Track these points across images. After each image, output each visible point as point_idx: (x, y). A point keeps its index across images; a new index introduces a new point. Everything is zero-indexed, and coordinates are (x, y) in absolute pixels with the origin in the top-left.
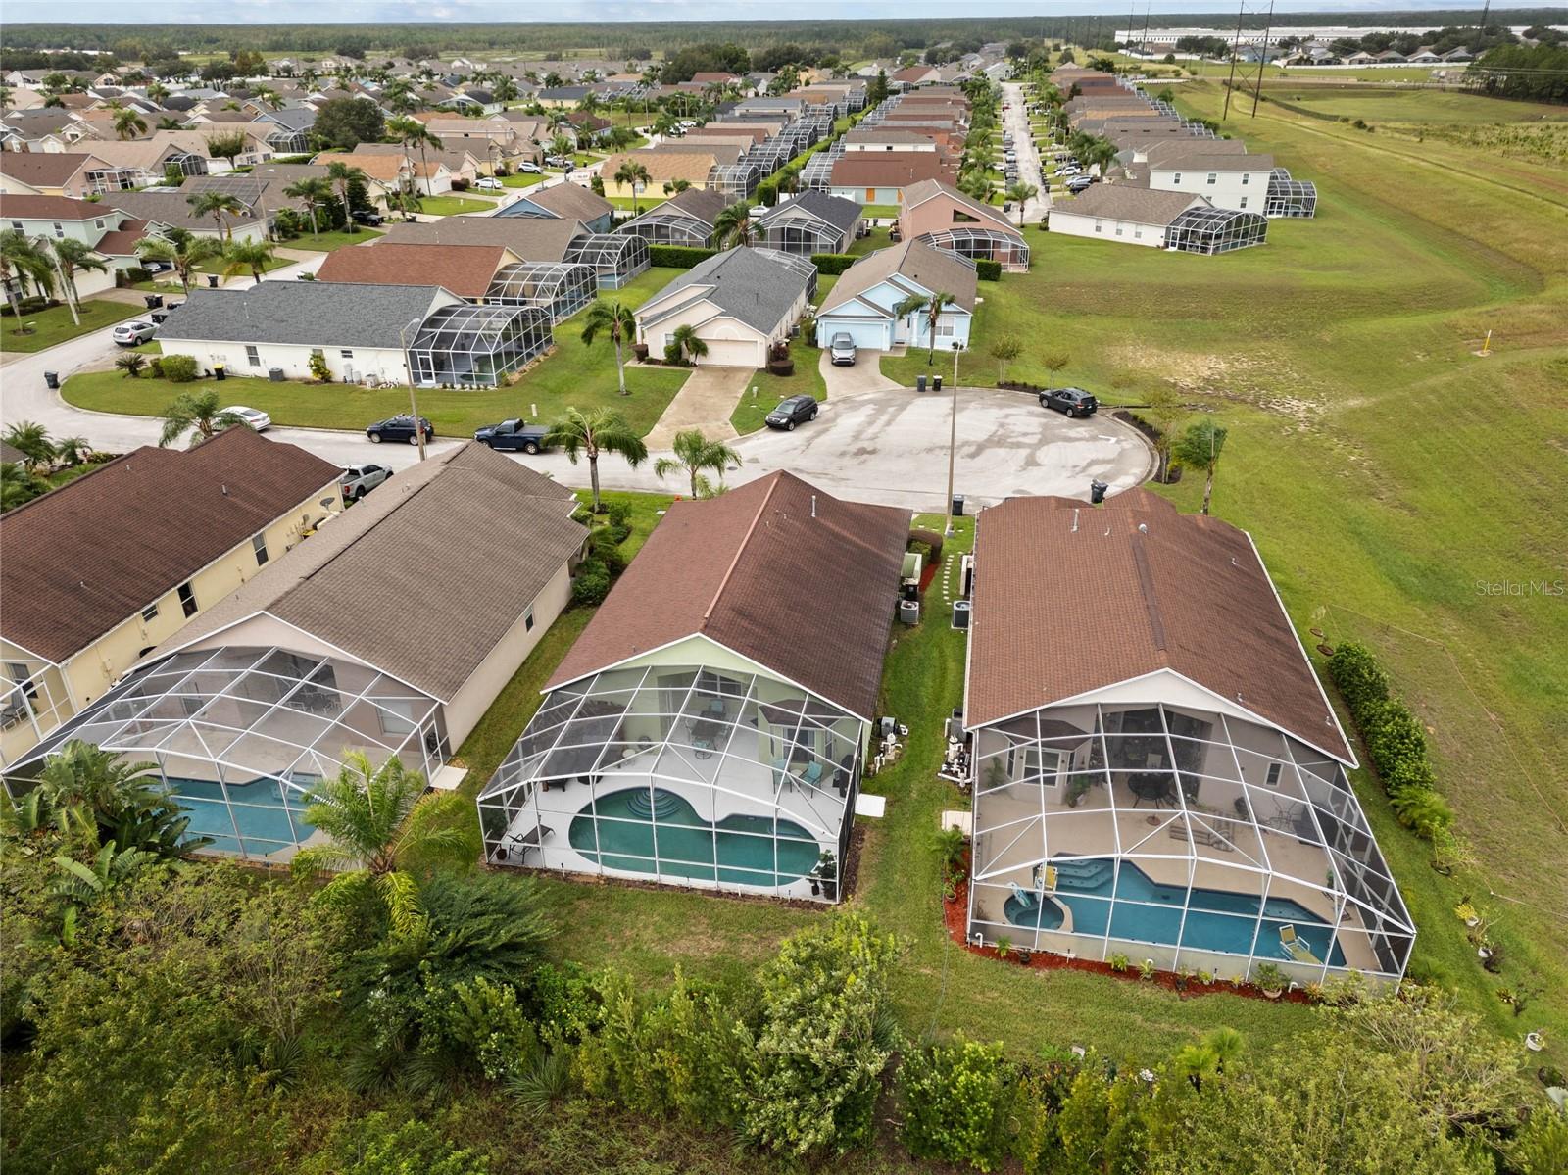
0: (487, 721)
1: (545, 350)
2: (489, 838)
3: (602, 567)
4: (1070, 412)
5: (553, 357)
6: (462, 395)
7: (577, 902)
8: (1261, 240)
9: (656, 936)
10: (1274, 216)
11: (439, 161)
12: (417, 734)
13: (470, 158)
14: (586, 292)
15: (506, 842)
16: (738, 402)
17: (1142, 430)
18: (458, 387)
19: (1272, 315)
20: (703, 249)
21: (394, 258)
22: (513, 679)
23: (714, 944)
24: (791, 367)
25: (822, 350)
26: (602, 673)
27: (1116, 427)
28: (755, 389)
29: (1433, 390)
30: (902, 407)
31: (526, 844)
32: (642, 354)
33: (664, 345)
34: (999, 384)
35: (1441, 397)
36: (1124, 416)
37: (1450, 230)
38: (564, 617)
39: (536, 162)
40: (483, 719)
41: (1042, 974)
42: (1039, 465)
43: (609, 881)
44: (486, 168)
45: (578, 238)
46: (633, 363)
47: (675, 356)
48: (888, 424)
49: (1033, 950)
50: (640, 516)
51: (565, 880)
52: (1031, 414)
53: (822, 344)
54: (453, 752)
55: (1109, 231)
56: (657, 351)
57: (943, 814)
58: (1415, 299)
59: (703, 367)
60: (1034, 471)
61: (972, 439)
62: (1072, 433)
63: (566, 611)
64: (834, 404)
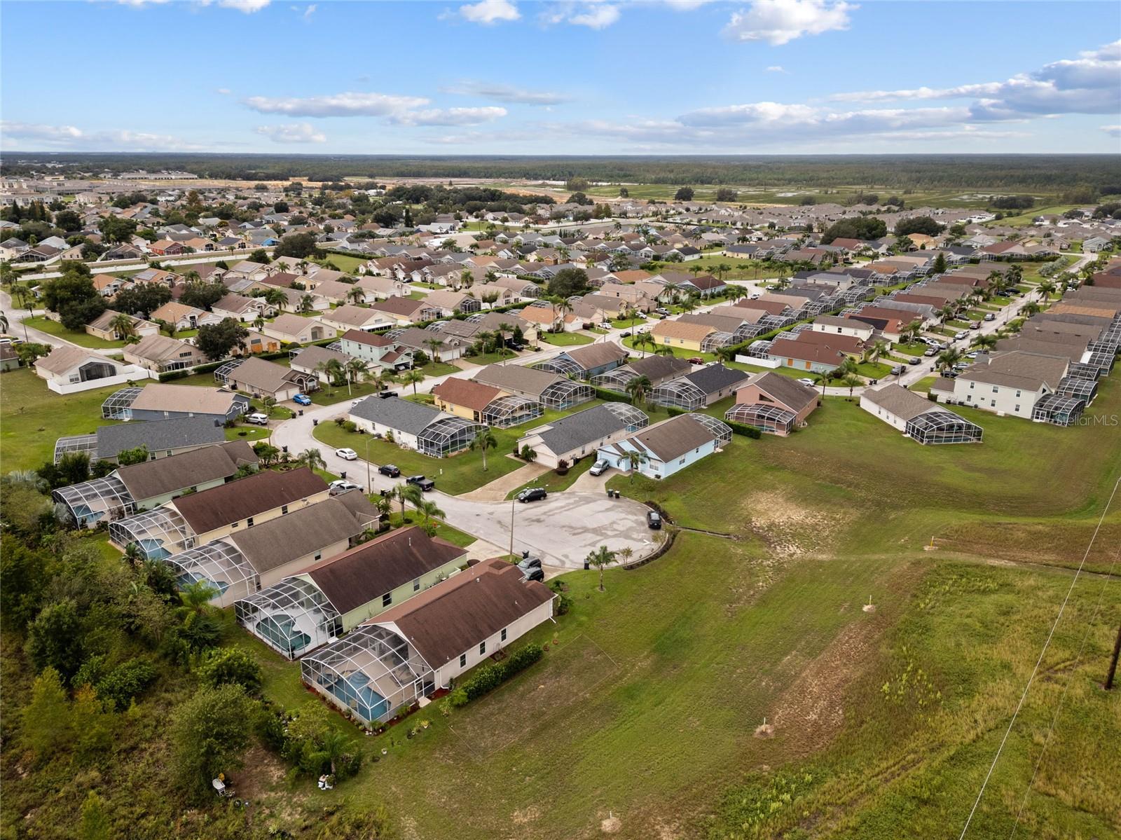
6: (427, 458)
8: (978, 440)
10: (1039, 421)
13: (599, 311)
16: (524, 484)
17: (667, 542)
18: (429, 455)
24: (566, 471)
28: (537, 479)
30: (588, 503)
32: (516, 452)
44: (615, 315)
46: (510, 455)
47: (525, 456)
48: (569, 509)
52: (636, 521)
55: (884, 415)
59: (533, 463)
62: (635, 535)
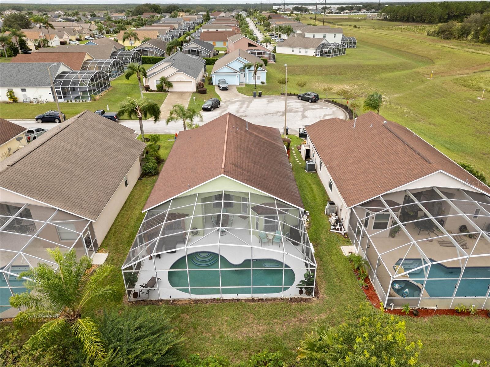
0: (113, 230)
1: (108, 89)
2: (128, 288)
3: (153, 159)
4: (310, 101)
5: (112, 91)
6: (76, 104)
7: (182, 316)
8: (344, 53)
9: (229, 329)
11: (54, 34)
12: (81, 239)
13: (66, 34)
14: (121, 70)
15: (137, 288)
16: (189, 102)
17: (337, 105)
18: (74, 101)
19: (357, 73)
20: (161, 57)
21: (40, 58)
22: (122, 209)
23: (261, 328)
24: (206, 91)
25: (215, 86)
26: (173, 199)
27: (327, 105)
28: (194, 98)
29: (421, 90)
30: (250, 102)
31: (149, 288)
32: (147, 88)
33: (156, 84)
34: (281, 94)
35: (424, 92)
36: (328, 101)
37: (398, 50)
38: (140, 182)
39: (91, 36)
40: (111, 228)
41: (427, 319)
42: (307, 117)
43: (196, 301)
44: (73, 38)
45: (114, 52)
46: (144, 92)
47: (160, 89)
48: (247, 107)
49: (417, 308)
50: (162, 142)
51: (172, 304)
52: (296, 102)
53: (214, 84)
54: (99, 245)
55: (297, 51)
56: (153, 87)
57: (341, 247)
58: (398, 67)
59: (171, 92)
60: (305, 119)
61: (279, 110)
62: (313, 107)
63: (140, 179)
64: (225, 102)
